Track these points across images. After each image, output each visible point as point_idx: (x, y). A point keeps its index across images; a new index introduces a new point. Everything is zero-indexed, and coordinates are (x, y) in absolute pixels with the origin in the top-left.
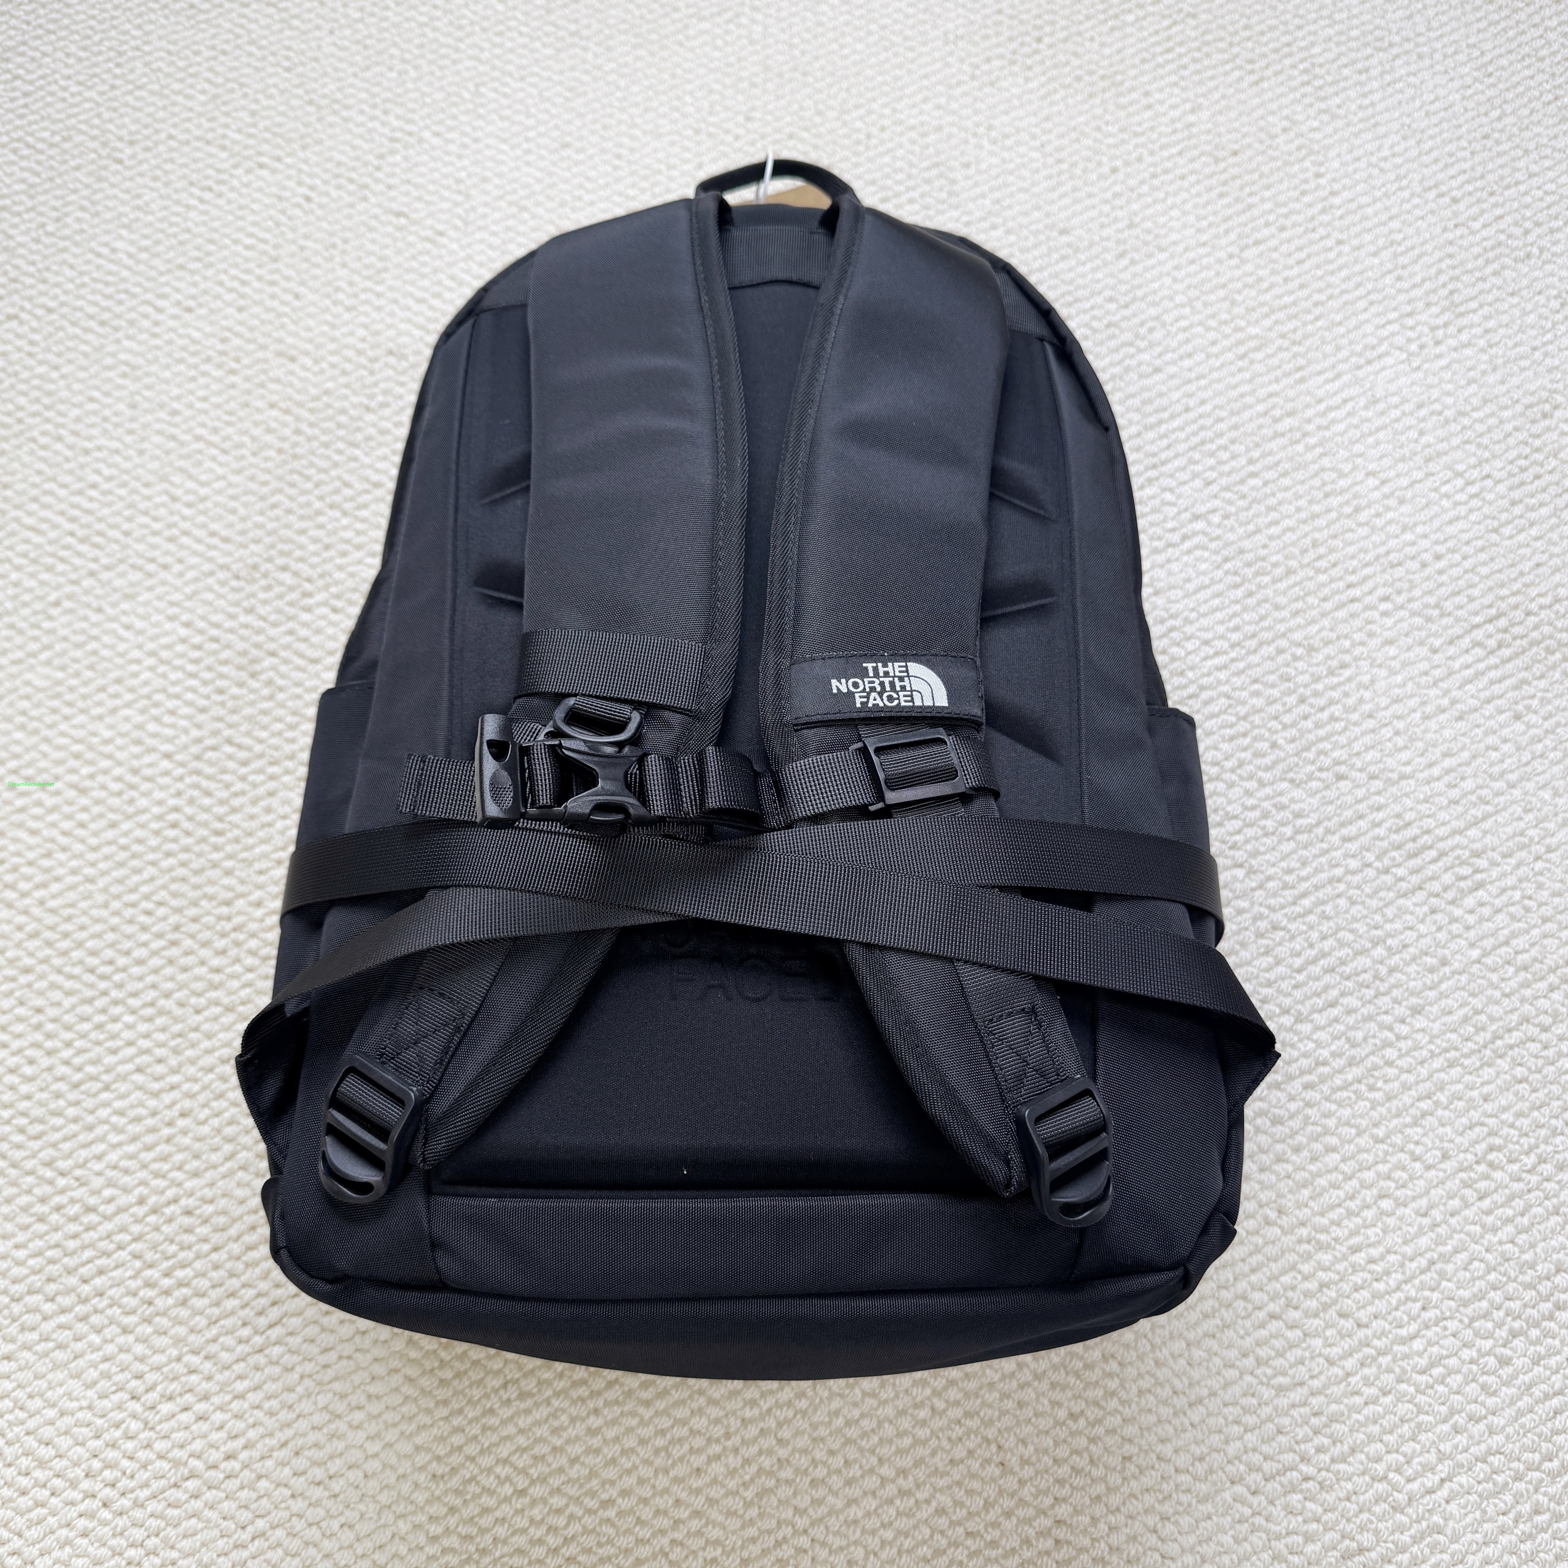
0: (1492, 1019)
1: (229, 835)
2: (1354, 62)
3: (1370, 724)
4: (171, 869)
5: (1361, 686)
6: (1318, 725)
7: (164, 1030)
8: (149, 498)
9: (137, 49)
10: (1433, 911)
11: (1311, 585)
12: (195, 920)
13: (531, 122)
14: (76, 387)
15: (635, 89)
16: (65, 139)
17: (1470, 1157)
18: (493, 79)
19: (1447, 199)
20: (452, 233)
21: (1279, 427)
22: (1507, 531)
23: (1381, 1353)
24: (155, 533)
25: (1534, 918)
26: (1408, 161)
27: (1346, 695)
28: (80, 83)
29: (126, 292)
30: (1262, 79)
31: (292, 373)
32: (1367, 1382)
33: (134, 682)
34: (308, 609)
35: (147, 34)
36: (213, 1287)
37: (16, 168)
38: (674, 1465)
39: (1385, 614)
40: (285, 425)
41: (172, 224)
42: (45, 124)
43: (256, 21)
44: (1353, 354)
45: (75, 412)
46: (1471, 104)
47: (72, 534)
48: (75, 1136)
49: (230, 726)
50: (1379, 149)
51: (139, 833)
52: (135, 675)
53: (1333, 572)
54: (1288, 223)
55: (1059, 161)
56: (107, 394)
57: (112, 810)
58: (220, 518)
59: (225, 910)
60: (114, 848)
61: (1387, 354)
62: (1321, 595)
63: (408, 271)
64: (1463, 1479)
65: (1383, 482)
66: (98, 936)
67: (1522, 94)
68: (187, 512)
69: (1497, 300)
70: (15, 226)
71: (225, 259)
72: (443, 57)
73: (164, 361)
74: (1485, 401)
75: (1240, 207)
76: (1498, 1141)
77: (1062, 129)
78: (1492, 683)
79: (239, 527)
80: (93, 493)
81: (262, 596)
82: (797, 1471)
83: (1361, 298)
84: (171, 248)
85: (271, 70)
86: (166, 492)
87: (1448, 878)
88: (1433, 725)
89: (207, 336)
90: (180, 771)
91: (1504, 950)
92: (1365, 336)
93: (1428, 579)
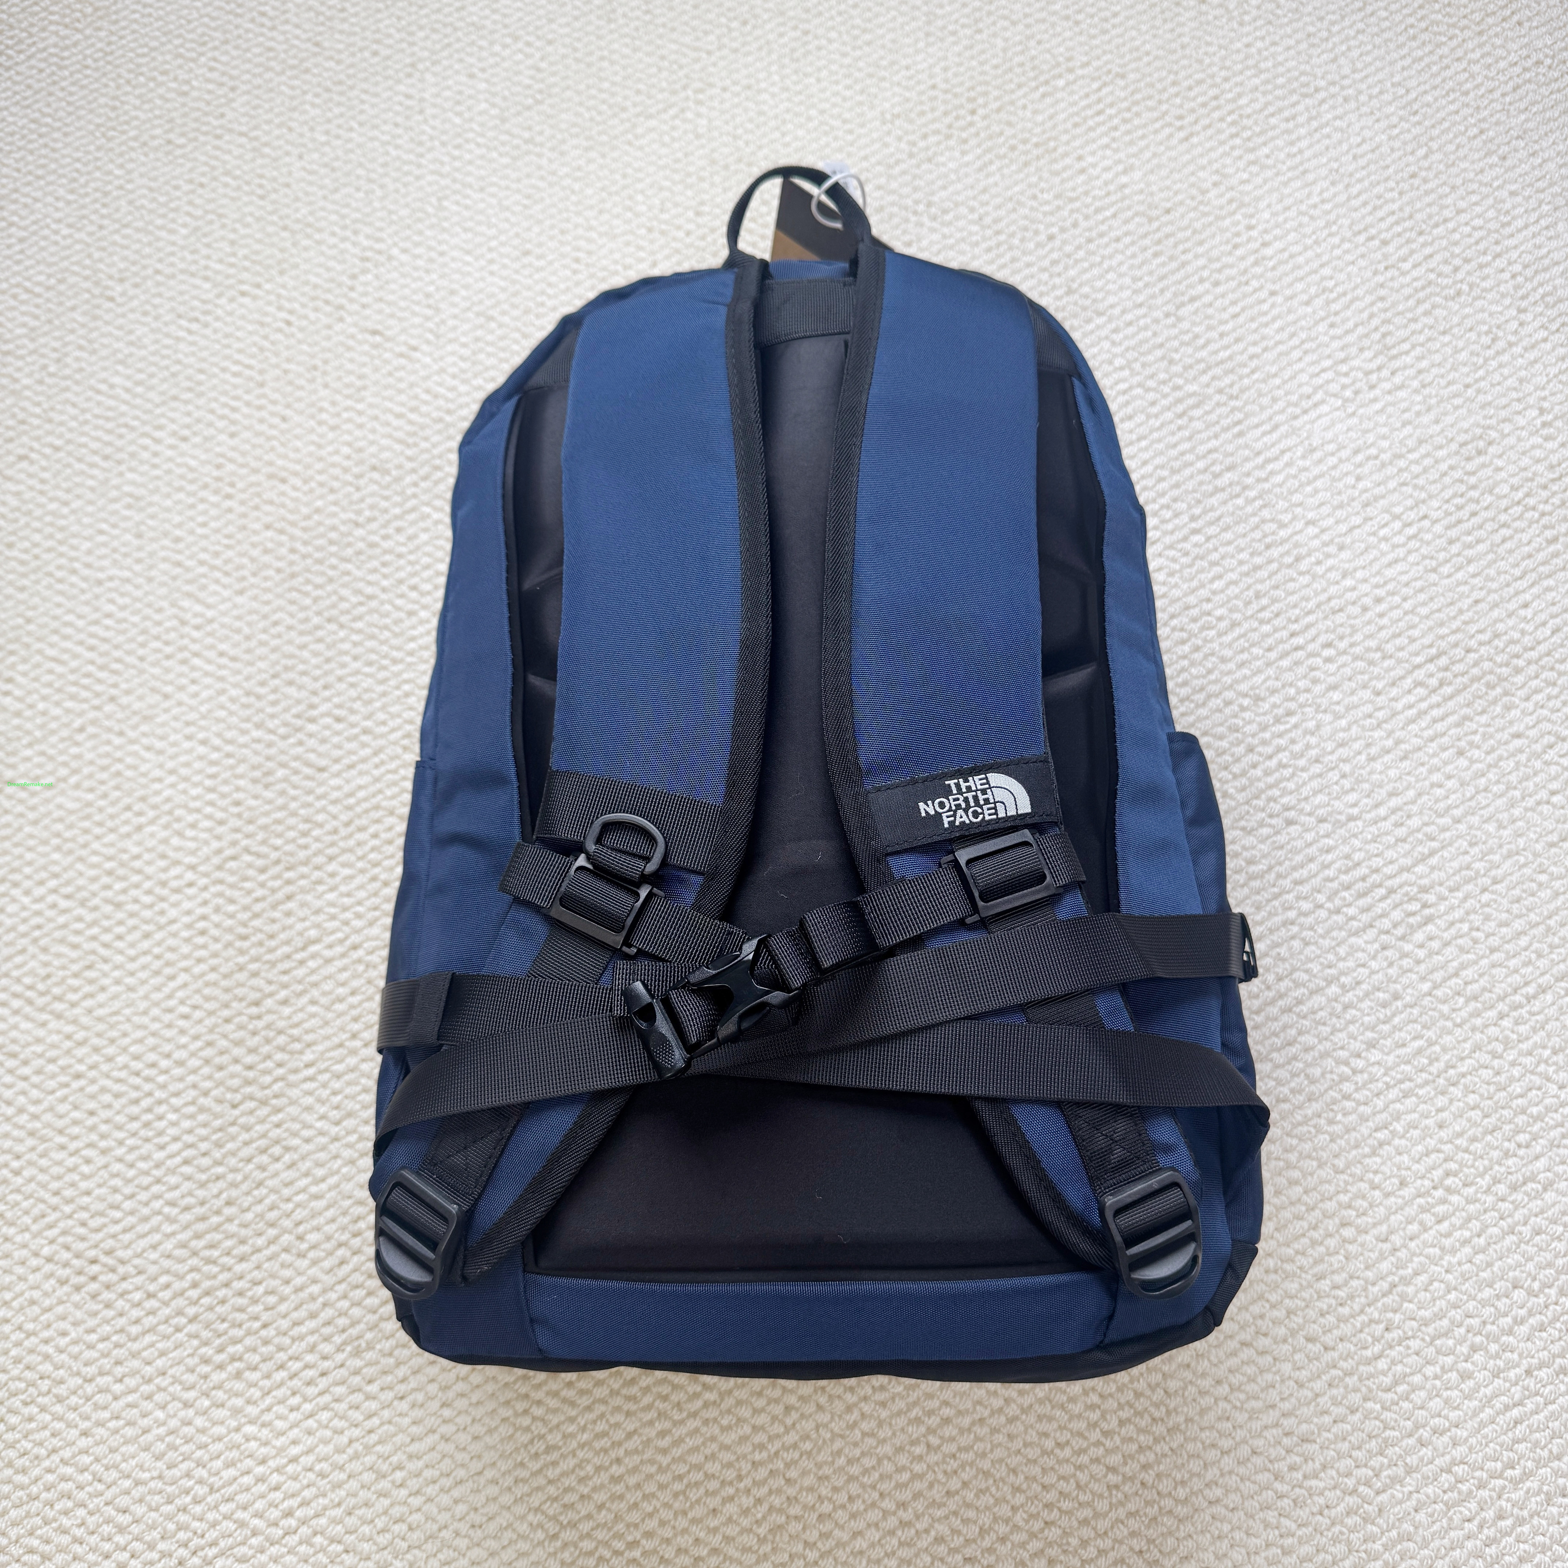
0: (1444, 1050)
1: (254, 939)
2: (1280, 110)
3: (1317, 769)
4: (203, 975)
5: (1306, 732)
6: (1267, 773)
7: (205, 1125)
8: (159, 624)
9: (121, 187)
10: (1384, 948)
11: (1255, 636)
12: (227, 1021)
13: (493, 231)
14: (86, 520)
15: (589, 191)
16: (60, 281)
17: (1427, 1183)
18: (455, 192)
19: (1376, 242)
20: (425, 347)
21: (1219, 482)
22: (1445, 570)
23: (1348, 1374)
24: (168, 657)
25: (1481, 949)
26: (1336, 206)
27: (1293, 741)
28: (70, 226)
29: (126, 425)
30: (1192, 135)
31: (283, 494)
32: (1335, 1402)
33: (157, 799)
34: (312, 720)
35: (129, 172)
36: (264, 1361)
37: (15, 313)
38: (692, 1507)
39: (1328, 660)
40: (281, 544)
41: (163, 357)
42: (41, 267)
43: (229, 152)
44: (1289, 404)
45: (87, 545)
46: (1397, 144)
47: (92, 662)
48: (132, 1228)
49: (248, 836)
50: (1309, 195)
51: (171, 942)
52: (157, 793)
53: (1277, 622)
54: (1222, 277)
55: (998, 233)
56: (114, 526)
57: (146, 922)
58: (227, 638)
59: (254, 1010)
60: (148, 958)
61: (1323, 402)
62: (1266, 645)
63: (387, 387)
64: (1430, 1490)
65: (1323, 531)
66: (140, 1041)
67: (1448, 130)
68: (196, 634)
69: (1429, 339)
70: (19, 369)
71: (214, 388)
72: (407, 173)
73: (165, 490)
74: (1421, 442)
75: (1174, 265)
76: (1453, 1166)
77: (998, 200)
78: (1435, 721)
79: (244, 646)
80: (108, 622)
81: (270, 710)
82: (805, 1507)
83: (1295, 348)
84: (164, 380)
85: (246, 199)
86: (176, 617)
87: (1397, 915)
88: (1378, 766)
89: (204, 463)
90: (204, 881)
91: (1454, 980)
92: (1300, 386)
93: (1369, 623)
